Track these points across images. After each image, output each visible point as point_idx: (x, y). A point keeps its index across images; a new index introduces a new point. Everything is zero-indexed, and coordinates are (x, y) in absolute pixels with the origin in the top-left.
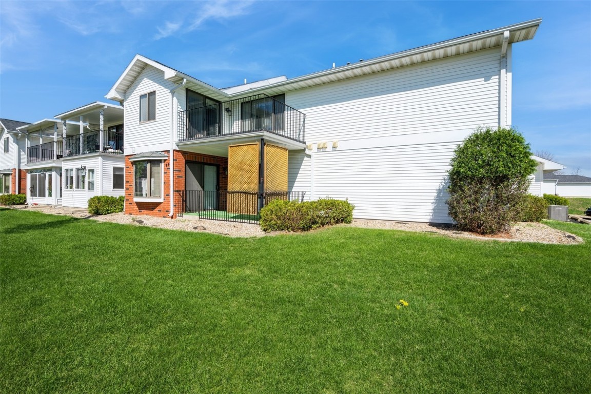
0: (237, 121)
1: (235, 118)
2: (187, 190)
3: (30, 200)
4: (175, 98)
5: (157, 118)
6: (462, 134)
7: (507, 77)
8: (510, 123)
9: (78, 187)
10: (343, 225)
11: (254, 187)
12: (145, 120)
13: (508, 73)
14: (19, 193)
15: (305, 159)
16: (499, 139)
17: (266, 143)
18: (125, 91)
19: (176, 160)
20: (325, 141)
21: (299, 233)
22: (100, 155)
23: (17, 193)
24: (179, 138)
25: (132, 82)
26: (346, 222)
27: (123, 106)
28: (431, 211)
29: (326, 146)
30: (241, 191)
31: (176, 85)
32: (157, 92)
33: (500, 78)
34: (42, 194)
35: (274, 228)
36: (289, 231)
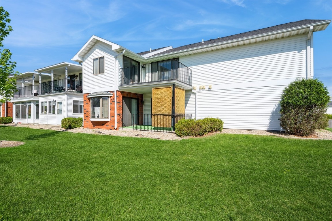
0: (149, 73)
1: (148, 72)
2: (123, 113)
3: (15, 120)
4: (117, 61)
5: (105, 72)
6: (288, 81)
7: (311, 51)
8: (312, 75)
9: (50, 112)
10: (219, 132)
11: (169, 111)
12: (96, 73)
13: (311, 48)
14: (7, 116)
15: (191, 95)
16: (310, 85)
17: (176, 87)
18: (83, 56)
19: (118, 96)
20: (204, 85)
21: (198, 138)
22: (66, 94)
23: (6, 116)
24: (120, 84)
25: (88, 51)
26: (220, 131)
27: (82, 65)
28: (268, 124)
29: (204, 88)
30: (161, 114)
31: (118, 54)
32: (105, 57)
33: (306, 51)
34: (24, 117)
35: (185, 135)
36: (193, 136)
